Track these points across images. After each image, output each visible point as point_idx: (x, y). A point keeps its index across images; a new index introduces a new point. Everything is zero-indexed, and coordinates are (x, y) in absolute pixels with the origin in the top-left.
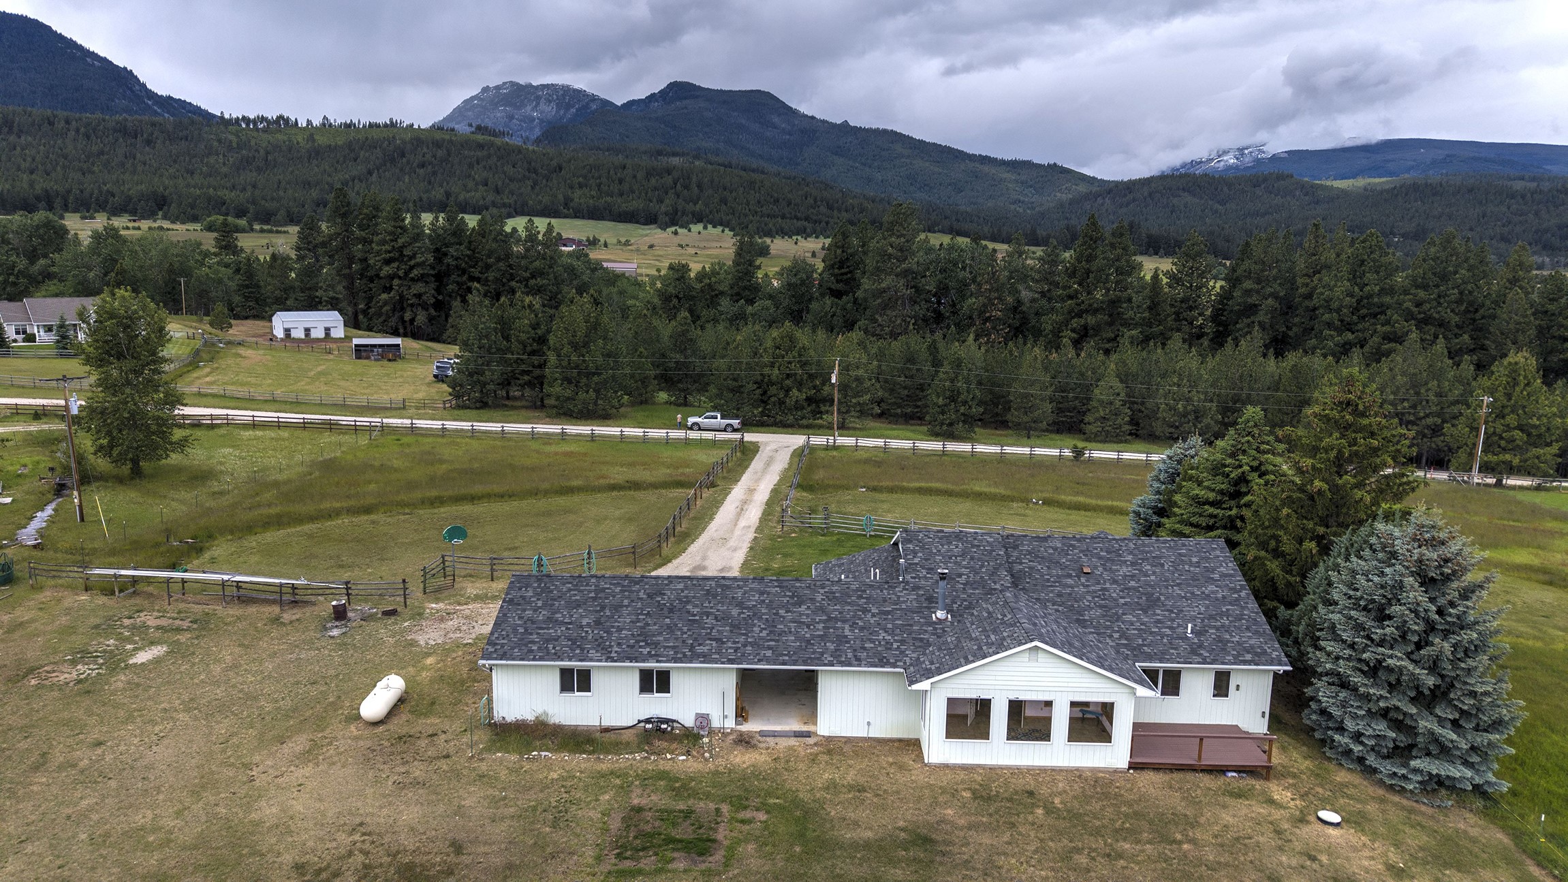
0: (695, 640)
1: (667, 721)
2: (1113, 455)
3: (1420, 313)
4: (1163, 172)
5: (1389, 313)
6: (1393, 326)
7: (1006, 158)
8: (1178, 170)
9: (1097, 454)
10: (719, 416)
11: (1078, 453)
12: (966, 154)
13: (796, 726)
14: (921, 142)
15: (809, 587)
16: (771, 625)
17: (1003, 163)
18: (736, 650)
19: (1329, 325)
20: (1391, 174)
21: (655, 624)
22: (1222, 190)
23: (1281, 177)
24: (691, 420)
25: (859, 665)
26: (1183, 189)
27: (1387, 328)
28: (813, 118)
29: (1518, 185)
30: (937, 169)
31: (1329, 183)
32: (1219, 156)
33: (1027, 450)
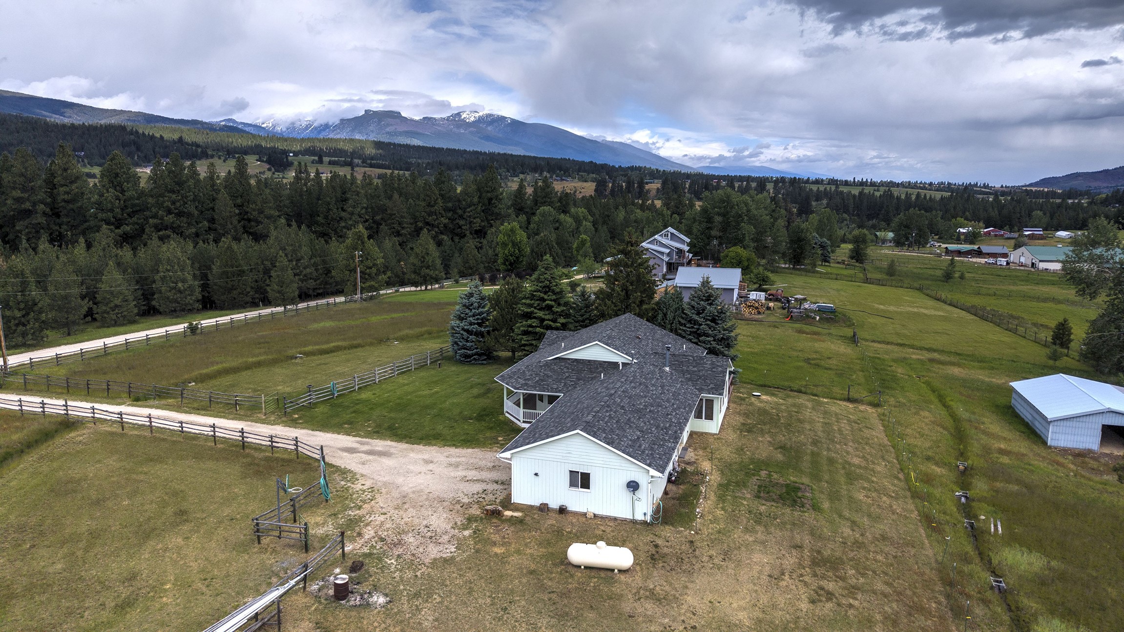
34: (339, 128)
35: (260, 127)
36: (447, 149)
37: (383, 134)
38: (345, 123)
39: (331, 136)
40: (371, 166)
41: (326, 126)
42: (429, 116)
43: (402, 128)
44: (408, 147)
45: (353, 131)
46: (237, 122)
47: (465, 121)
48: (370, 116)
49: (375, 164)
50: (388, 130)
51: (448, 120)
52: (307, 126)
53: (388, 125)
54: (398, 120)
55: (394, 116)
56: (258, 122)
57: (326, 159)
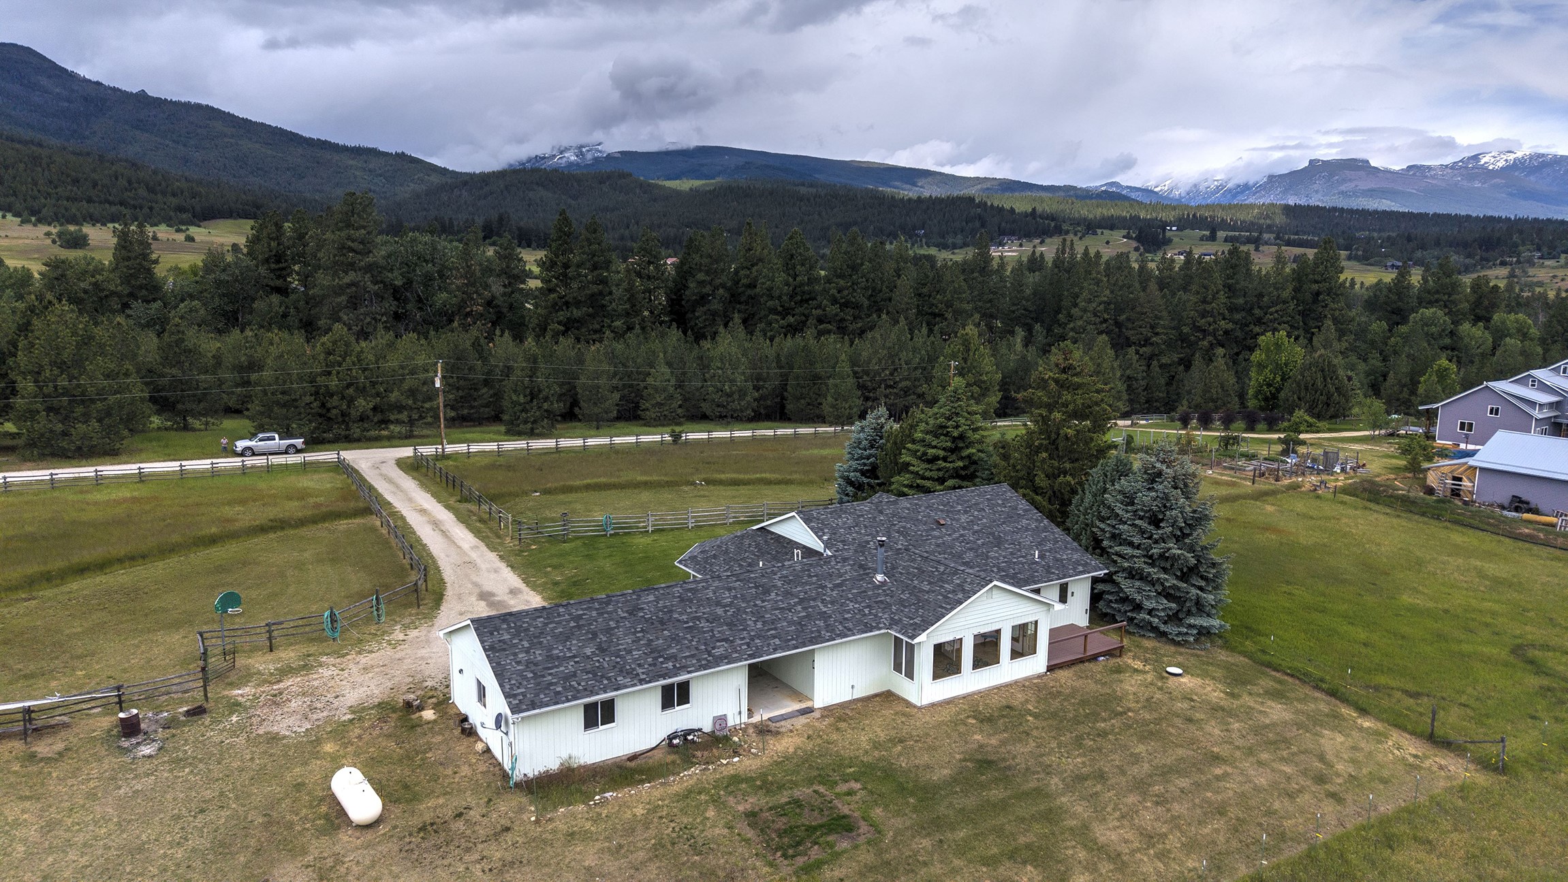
0: (705, 644)
1: (691, 731)
2: (704, 436)
3: (842, 298)
4: (511, 165)
5: (819, 298)
6: (824, 310)
7: (348, 144)
8: (524, 164)
9: (692, 436)
10: (277, 436)
11: (676, 437)
12: (301, 137)
13: (797, 706)
14: (246, 121)
15: (763, 576)
16: (759, 616)
17: (345, 149)
18: (748, 644)
19: (773, 311)
20: (707, 177)
21: (657, 639)
22: (572, 186)
23: (623, 176)
24: (241, 444)
25: (854, 634)
26: (537, 184)
27: (819, 312)
28: (98, 83)
29: (803, 190)
30: (269, 152)
31: (660, 183)
32: (561, 153)
33: (632, 439)
34: (1264, 189)
35: (1152, 191)
36: (1435, 214)
37: (1334, 195)
38: (1273, 180)
39: (1251, 200)
40: (1289, 243)
41: (1245, 188)
42: (1419, 163)
43: (1365, 185)
44: (1364, 213)
45: (1285, 192)
46: (1121, 186)
47: (1487, 168)
48: (1317, 169)
49: (1294, 240)
50: (1343, 188)
51: (1452, 168)
52: (1217, 187)
53: (1344, 181)
54: (1362, 173)
55: (1359, 166)
56: (1150, 184)
57: (1221, 234)
